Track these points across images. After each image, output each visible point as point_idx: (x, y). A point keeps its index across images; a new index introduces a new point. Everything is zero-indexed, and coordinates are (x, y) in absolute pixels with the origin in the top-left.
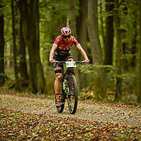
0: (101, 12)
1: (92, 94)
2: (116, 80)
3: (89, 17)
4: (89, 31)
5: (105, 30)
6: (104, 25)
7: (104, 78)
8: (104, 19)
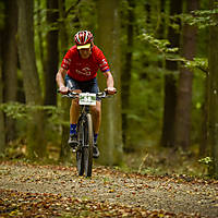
0: (39, 24)
1: (24, 150)
2: (61, 129)
3: (20, 30)
4: (20, 52)
5: (45, 52)
6: (44, 44)
7: (44, 126)
8: (44, 35)
